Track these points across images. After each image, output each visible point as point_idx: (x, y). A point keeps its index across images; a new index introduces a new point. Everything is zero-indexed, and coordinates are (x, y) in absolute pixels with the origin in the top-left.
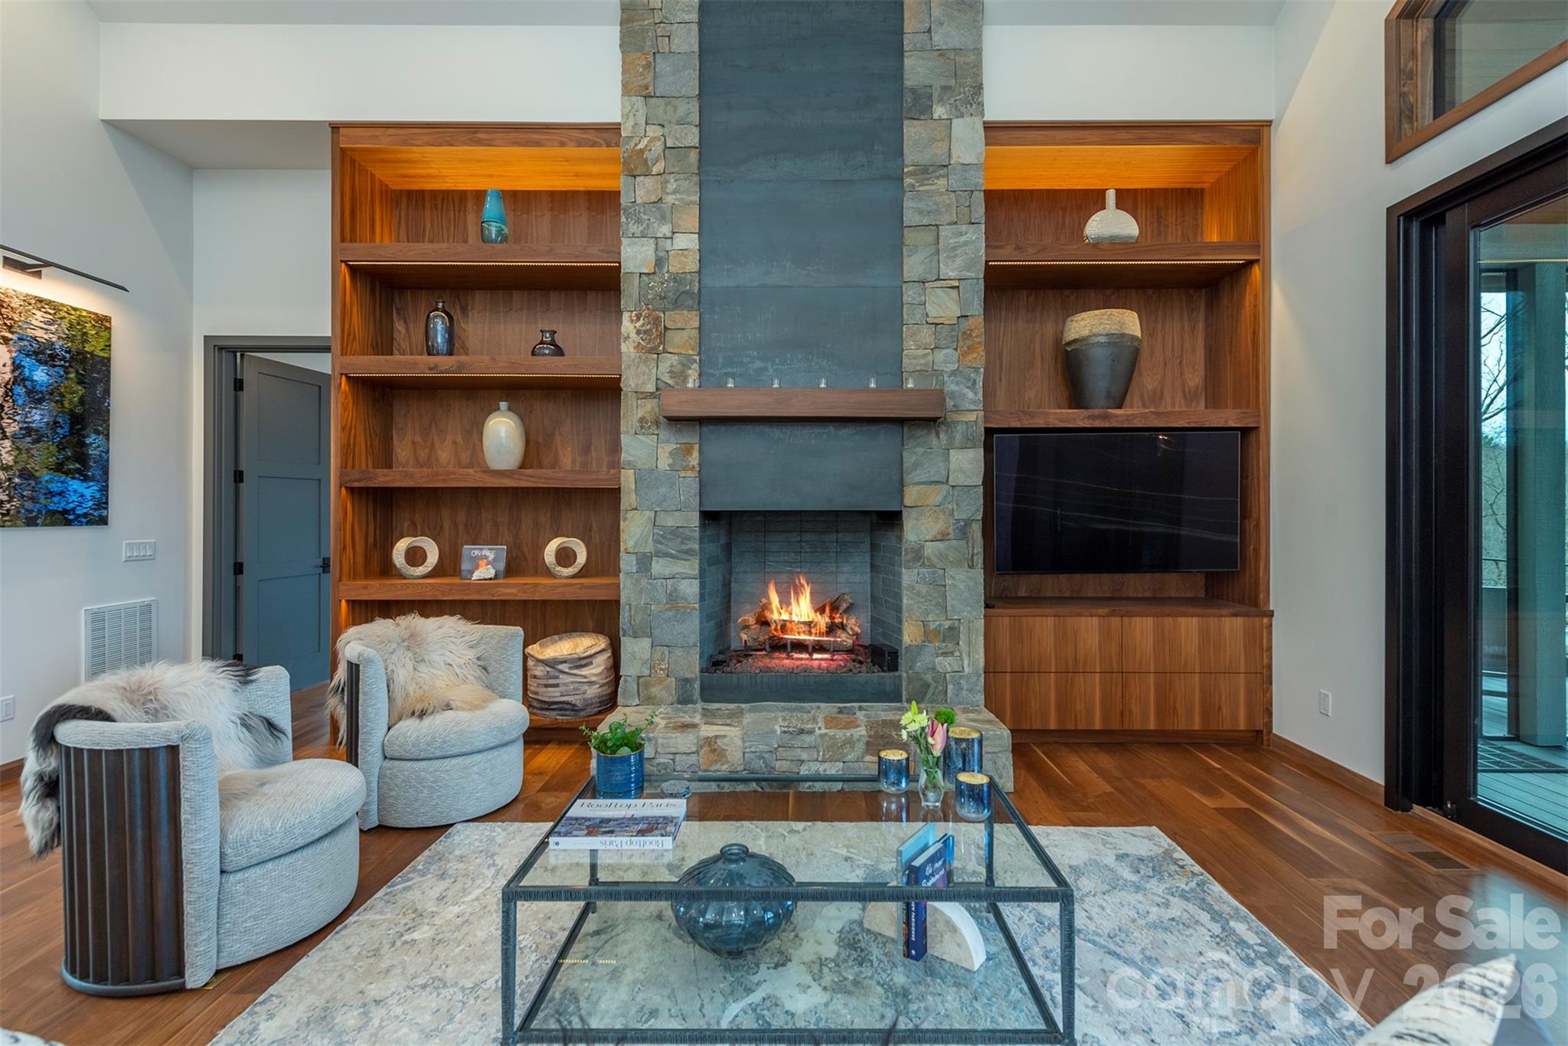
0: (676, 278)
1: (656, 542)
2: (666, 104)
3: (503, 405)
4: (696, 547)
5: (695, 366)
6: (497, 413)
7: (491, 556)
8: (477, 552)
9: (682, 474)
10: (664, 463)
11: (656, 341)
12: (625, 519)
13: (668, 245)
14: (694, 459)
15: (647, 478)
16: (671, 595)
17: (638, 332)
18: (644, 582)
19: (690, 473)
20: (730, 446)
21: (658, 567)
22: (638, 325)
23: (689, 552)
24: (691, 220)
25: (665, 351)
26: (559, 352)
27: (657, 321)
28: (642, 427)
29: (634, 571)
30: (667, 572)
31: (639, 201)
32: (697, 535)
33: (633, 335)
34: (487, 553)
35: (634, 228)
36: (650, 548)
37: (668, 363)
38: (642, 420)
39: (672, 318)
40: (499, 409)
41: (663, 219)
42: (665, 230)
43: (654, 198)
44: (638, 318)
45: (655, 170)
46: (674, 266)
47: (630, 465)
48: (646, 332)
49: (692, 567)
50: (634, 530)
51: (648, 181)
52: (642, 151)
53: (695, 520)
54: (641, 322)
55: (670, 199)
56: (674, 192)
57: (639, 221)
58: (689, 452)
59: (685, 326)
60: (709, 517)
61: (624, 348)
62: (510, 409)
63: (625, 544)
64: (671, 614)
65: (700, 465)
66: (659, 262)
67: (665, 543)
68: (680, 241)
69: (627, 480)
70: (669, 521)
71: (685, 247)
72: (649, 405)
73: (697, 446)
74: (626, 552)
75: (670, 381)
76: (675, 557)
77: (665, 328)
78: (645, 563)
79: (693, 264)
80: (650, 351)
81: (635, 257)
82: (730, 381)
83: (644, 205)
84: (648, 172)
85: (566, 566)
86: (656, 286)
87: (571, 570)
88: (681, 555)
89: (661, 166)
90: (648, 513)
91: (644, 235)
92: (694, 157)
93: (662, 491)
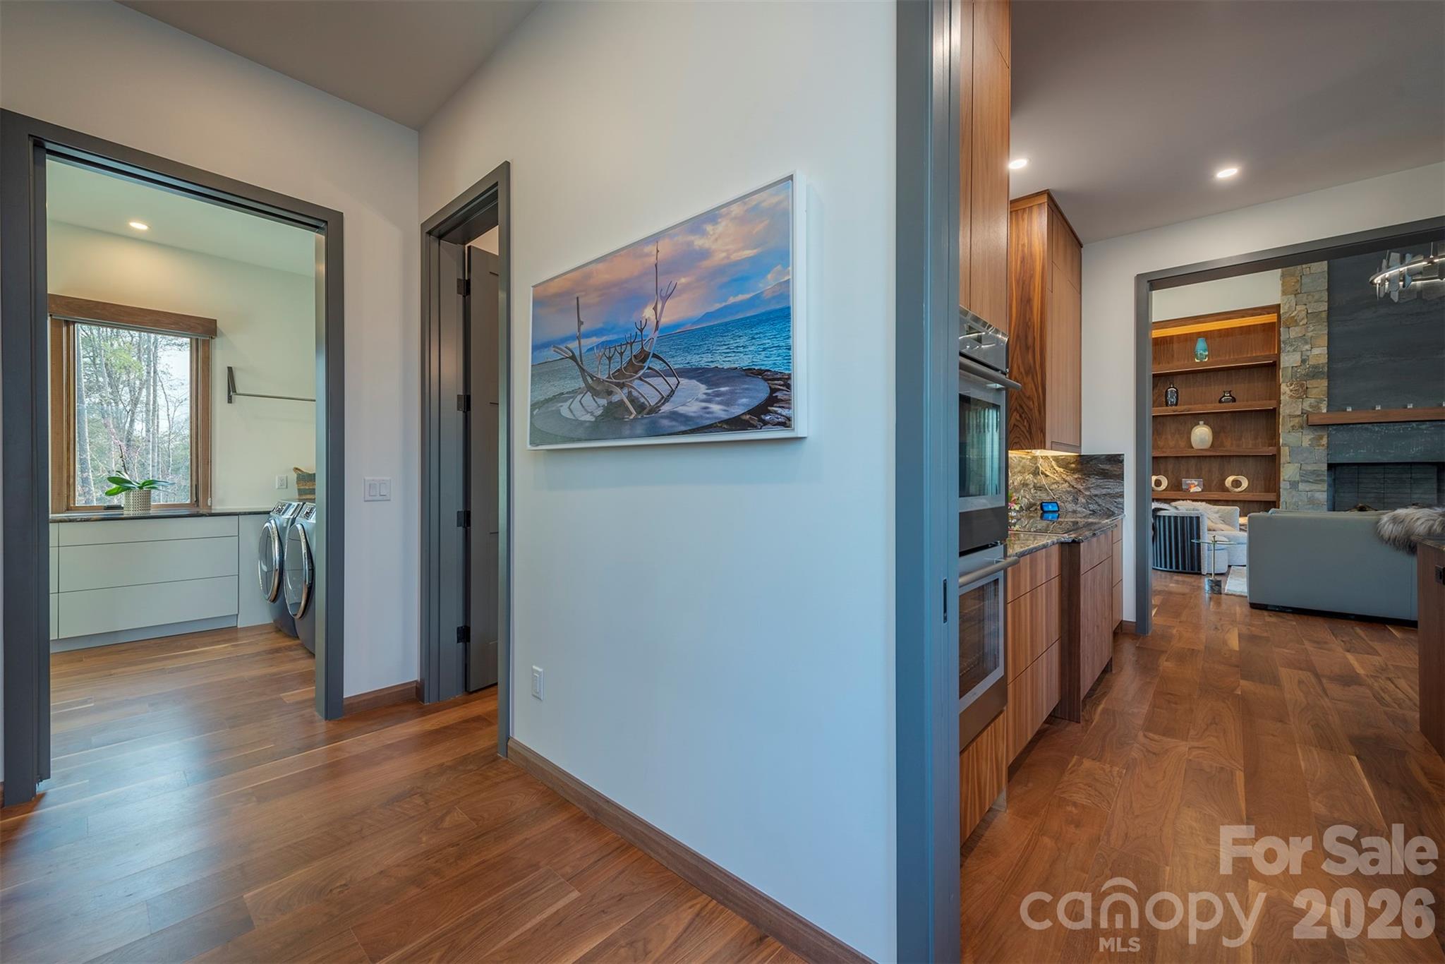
0: (1315, 367)
1: (1301, 476)
2: (1308, 295)
3: (1201, 423)
4: (1326, 478)
5: (1325, 402)
6: (1198, 426)
7: (1196, 483)
8: (1189, 482)
9: (1317, 448)
10: (1306, 444)
11: (1302, 393)
12: (1283, 467)
13: (1309, 353)
14: (1324, 441)
15: (1295, 451)
16: (1310, 498)
17: (1291, 391)
18: (1294, 493)
19: (1321, 448)
20: (1343, 436)
21: (1301, 486)
22: (1291, 388)
23: (1322, 481)
24: (1324, 341)
25: (1307, 397)
26: (1234, 400)
27: (1302, 386)
28: (1293, 429)
29: (1289, 487)
30: (1307, 489)
31: (1292, 337)
32: (1326, 473)
33: (1288, 392)
34: (1194, 482)
35: (1288, 348)
36: (1297, 478)
37: (1309, 402)
38: (1293, 426)
39: (1310, 384)
40: (1199, 424)
41: (1306, 343)
42: (1308, 347)
43: (1300, 335)
44: (1291, 385)
45: (1301, 323)
46: (1312, 362)
47: (1285, 445)
48: (1295, 390)
49: (1325, 487)
50: (1288, 472)
51: (1297, 329)
52: (1294, 317)
53: (1325, 467)
54: (1293, 386)
55: (1310, 334)
56: (1312, 331)
57: (1291, 345)
58: (1321, 437)
59: (1319, 387)
60: (1331, 467)
61: (1282, 398)
62: (1204, 424)
63: (1283, 476)
64: (1311, 506)
65: (1328, 443)
66: (1303, 361)
67: (1306, 477)
68: (1316, 351)
69: (1285, 451)
70: (1310, 468)
71: (1319, 354)
72: (1297, 420)
73: (1326, 436)
74: (1284, 480)
75: (1310, 410)
76: (1312, 483)
77: (1307, 388)
78: (1294, 485)
79: (1324, 360)
80: (1298, 398)
81: (1289, 360)
82: (1349, 409)
83: (1294, 338)
84: (1297, 325)
85: (1237, 488)
86: (1301, 371)
87: (1239, 489)
88: (1316, 482)
89: (1305, 321)
90: (1296, 465)
91: (1294, 350)
92: (1324, 315)
93: (1305, 455)
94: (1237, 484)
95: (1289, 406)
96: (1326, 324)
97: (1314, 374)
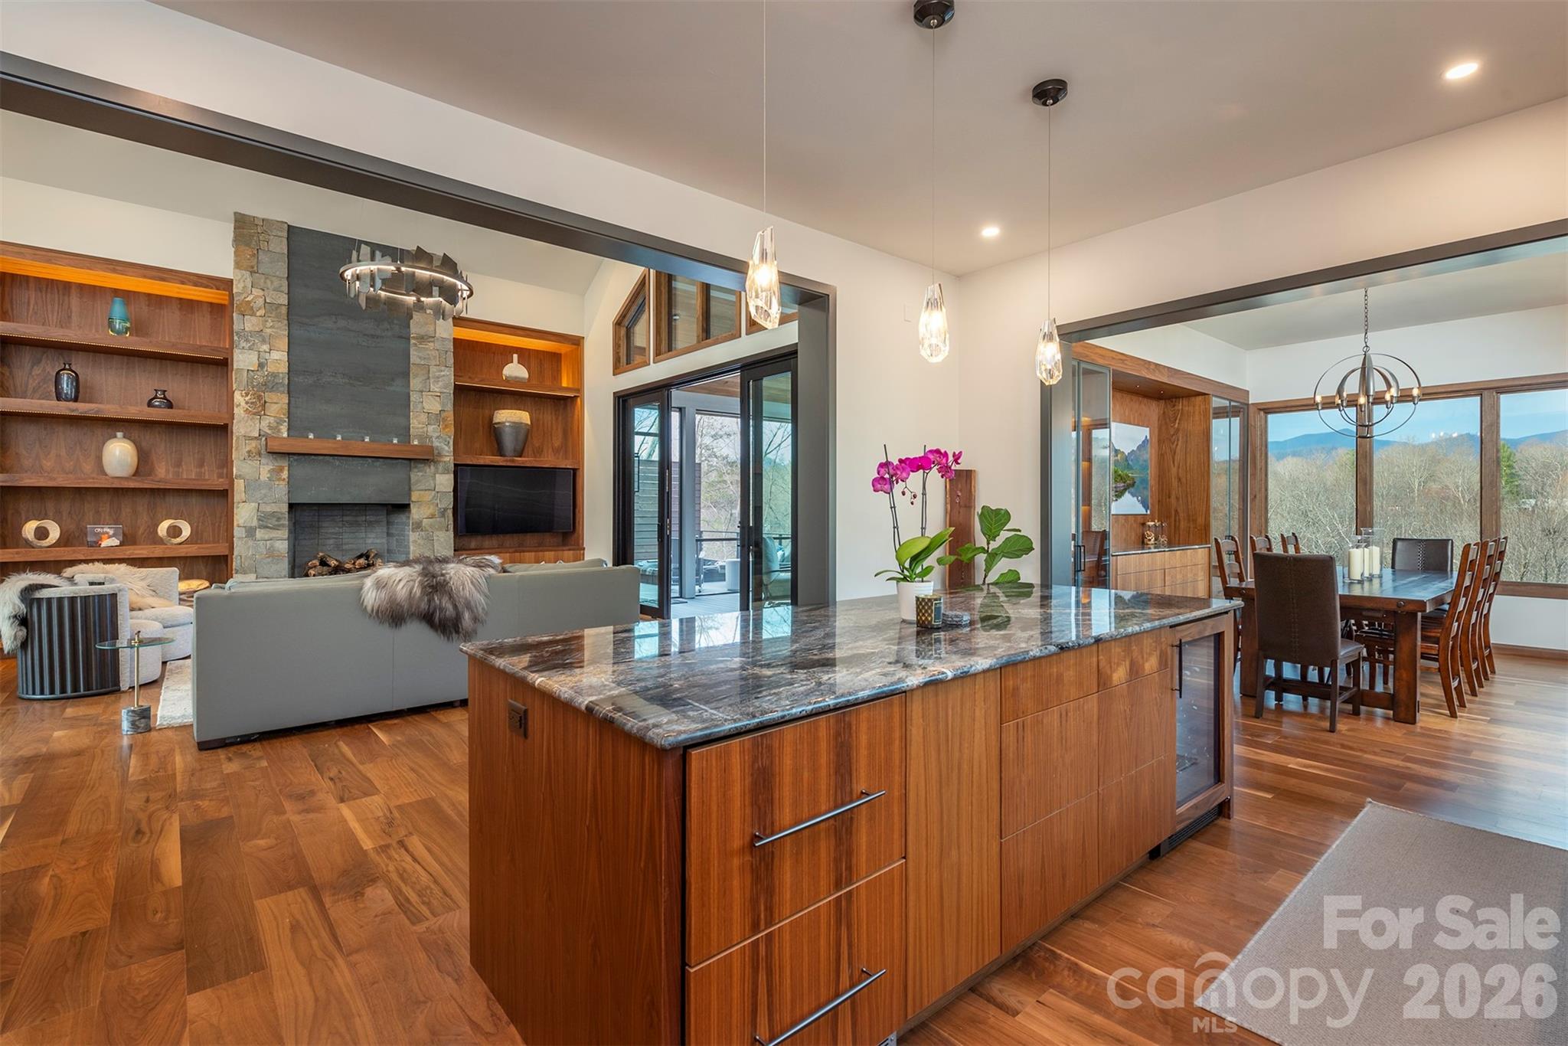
0: (275, 375)
1: (259, 520)
2: (266, 278)
3: (120, 434)
4: (286, 523)
5: (286, 424)
6: (115, 440)
7: (111, 532)
8: (99, 530)
9: (277, 483)
10: (264, 475)
11: (259, 408)
12: (237, 507)
13: (266, 356)
14: (285, 474)
15: (252, 485)
16: (268, 549)
17: (247, 403)
18: (251, 543)
19: (281, 482)
20: (305, 470)
21: (259, 534)
22: (247, 399)
23: (283, 526)
24: (283, 343)
25: (265, 415)
26: (170, 405)
27: (259, 398)
28: (249, 456)
29: (244, 535)
30: (266, 537)
31: (247, 329)
32: (287, 516)
33: (243, 403)
34: (108, 530)
35: (243, 344)
36: (255, 523)
37: (267, 421)
38: (249, 452)
39: (268, 396)
40: (115, 437)
41: (264, 341)
42: (266, 347)
43: (257, 329)
44: (247, 395)
45: (258, 314)
46: (271, 368)
47: (239, 477)
48: (252, 403)
49: (284, 533)
50: (244, 514)
51: (253, 319)
52: (249, 302)
53: (285, 508)
54: (249, 397)
55: (268, 331)
56: (271, 328)
57: (247, 341)
58: (281, 470)
59: (278, 403)
60: (291, 506)
61: (236, 410)
62: (124, 437)
63: (237, 520)
64: (269, 560)
65: (289, 477)
66: (261, 365)
67: (265, 521)
68: (275, 355)
69: (239, 485)
70: (269, 509)
71: (278, 359)
72: (254, 443)
73: (286, 468)
74: (238, 526)
75: (269, 432)
76: (271, 528)
77: (265, 402)
78: (250, 532)
79: (283, 368)
80: (254, 414)
81: (243, 360)
82: (311, 436)
83: (250, 332)
84: (253, 314)
85: (175, 538)
86: (259, 378)
87: (178, 540)
88: (275, 528)
89: (261, 312)
90: (253, 504)
91: (250, 349)
92: (284, 310)
93: (263, 492)
94: (175, 531)
95: (244, 426)
96: (286, 322)
97: (270, 385)
